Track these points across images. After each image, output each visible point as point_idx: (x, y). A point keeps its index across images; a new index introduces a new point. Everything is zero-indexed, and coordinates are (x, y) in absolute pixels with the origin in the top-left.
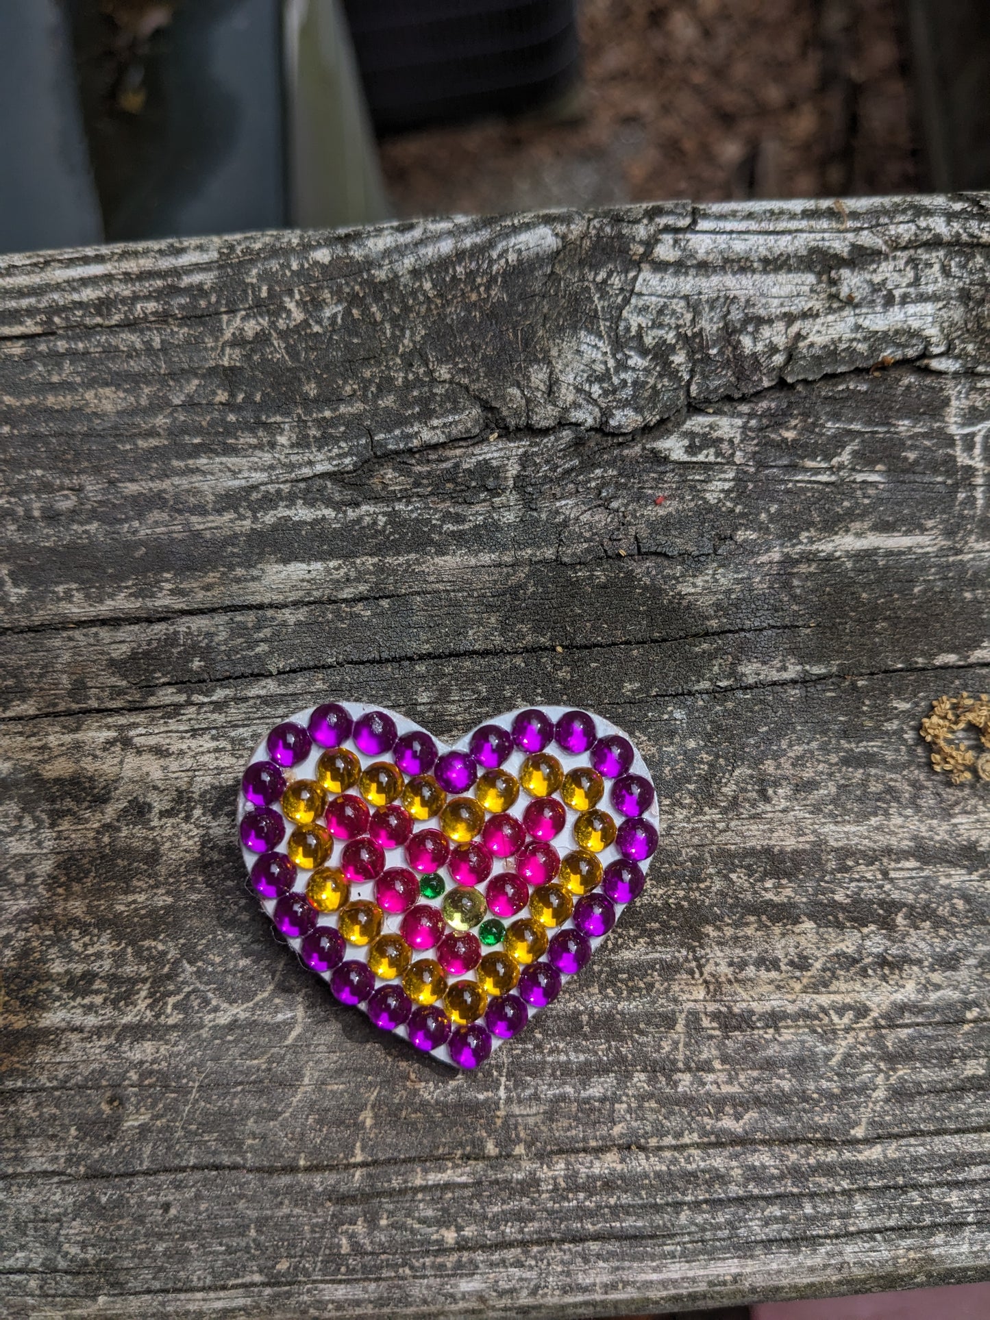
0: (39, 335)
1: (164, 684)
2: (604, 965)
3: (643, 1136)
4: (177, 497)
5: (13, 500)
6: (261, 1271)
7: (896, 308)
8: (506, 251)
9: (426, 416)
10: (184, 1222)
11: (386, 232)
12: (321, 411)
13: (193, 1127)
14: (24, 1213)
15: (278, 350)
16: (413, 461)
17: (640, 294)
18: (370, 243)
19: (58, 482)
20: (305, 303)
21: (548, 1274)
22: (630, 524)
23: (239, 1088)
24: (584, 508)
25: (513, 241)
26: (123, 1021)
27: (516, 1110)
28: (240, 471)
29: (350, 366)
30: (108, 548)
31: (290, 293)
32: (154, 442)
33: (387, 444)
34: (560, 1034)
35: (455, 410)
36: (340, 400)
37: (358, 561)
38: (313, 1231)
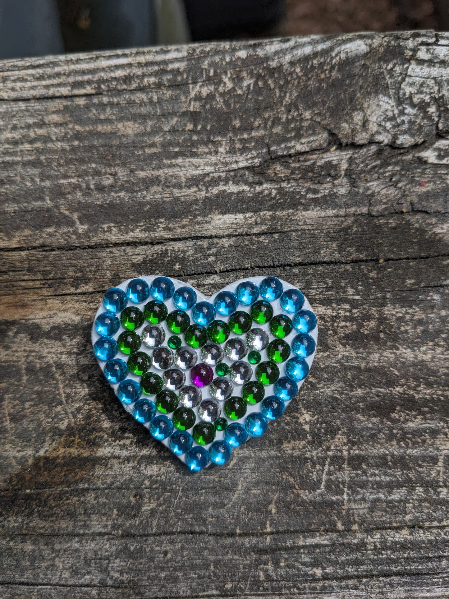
0: (93, 95)
2: (399, 430)
3: (421, 521)
4: (166, 178)
5: (80, 180)
6: (217, 589)
8: (339, 53)
9: (298, 137)
10: (175, 562)
11: (275, 43)
12: (242, 134)
13: (179, 511)
14: (89, 554)
15: (219, 103)
16: (291, 161)
17: (410, 76)
18: (267, 48)
19: (104, 170)
20: (233, 79)
21: (372, 593)
22: (407, 195)
23: (204, 491)
24: (383, 187)
25: (343, 47)
26: (141, 454)
27: (353, 506)
28: (199, 166)
29: (258, 111)
30: (130, 205)
31: (226, 73)
32: (154, 150)
33: (277, 152)
34: (376, 466)
35: (314, 134)
36: (252, 129)
37: (262, 214)
38: (244, 568)
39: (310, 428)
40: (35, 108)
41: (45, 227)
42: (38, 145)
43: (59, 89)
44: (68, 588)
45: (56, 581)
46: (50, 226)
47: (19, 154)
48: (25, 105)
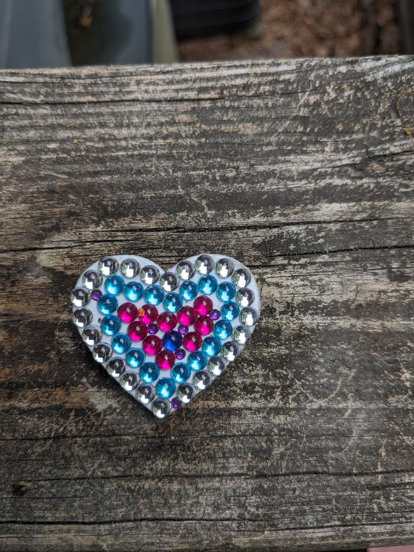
0: (217, 99)
1: (278, 255)
4: (281, 172)
5: (207, 172)
6: (339, 520)
9: (392, 140)
10: (303, 498)
11: (369, 60)
12: (344, 137)
13: (304, 454)
14: (229, 492)
15: (324, 110)
16: (385, 161)
18: (363, 64)
19: (227, 164)
20: (336, 90)
23: (324, 437)
26: (270, 406)
28: (309, 162)
29: (357, 117)
30: (250, 195)
31: (329, 84)
32: (270, 148)
33: (374, 153)
35: (405, 138)
36: (353, 132)
37: (362, 203)
38: (361, 502)
39: (410, 385)
40: (166, 108)
41: (177, 212)
42: (170, 140)
43: (187, 93)
44: (211, 522)
45: (200, 516)
46: (182, 211)
47: (153, 148)
48: (157, 106)
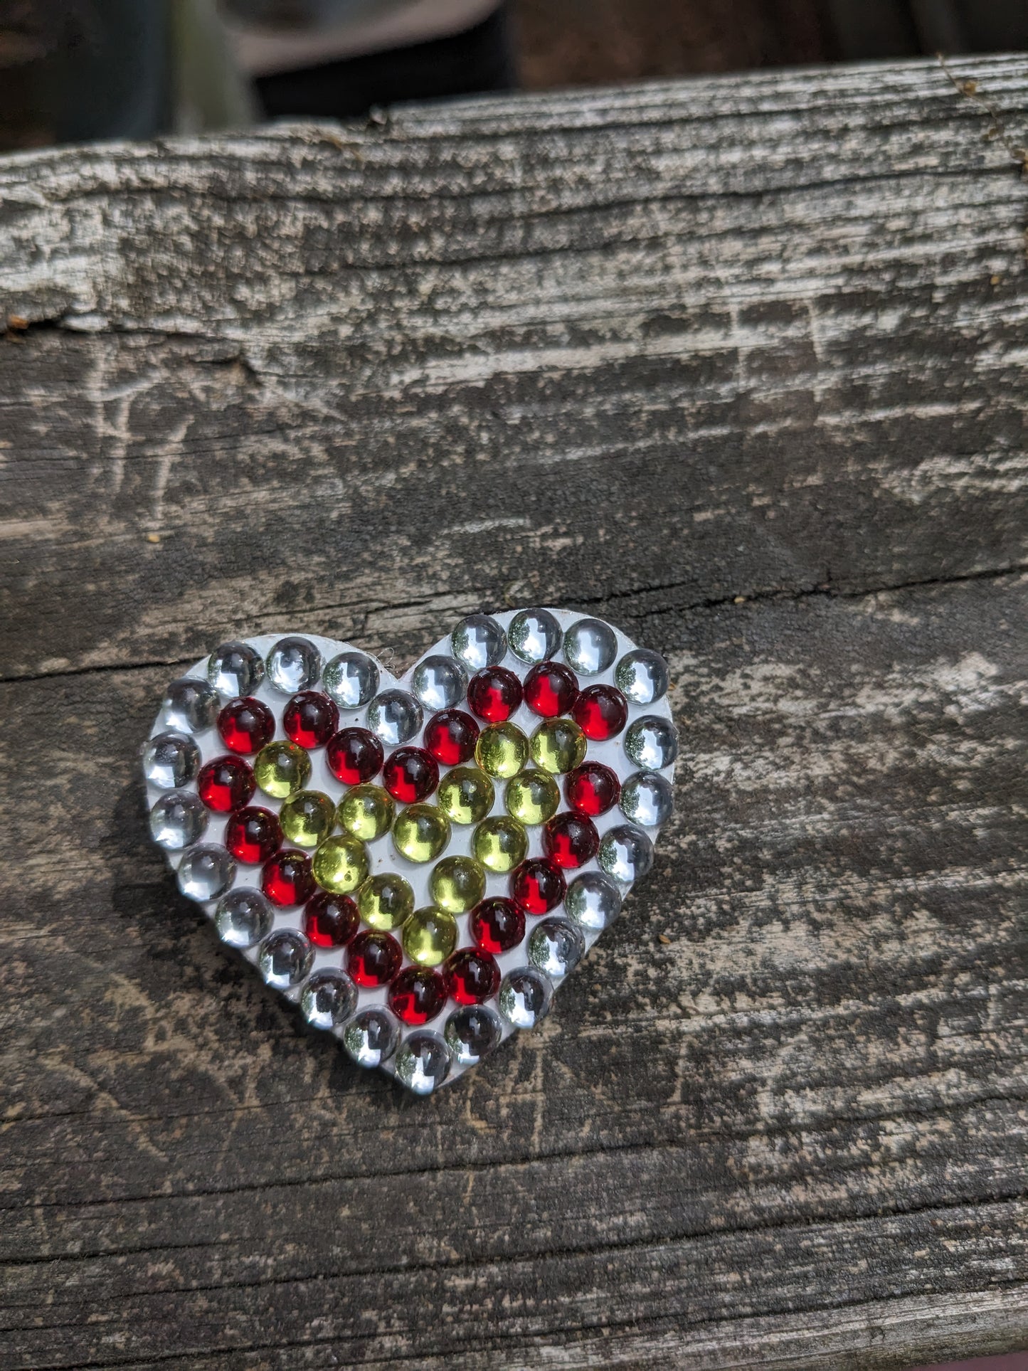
7: (45, 265)
